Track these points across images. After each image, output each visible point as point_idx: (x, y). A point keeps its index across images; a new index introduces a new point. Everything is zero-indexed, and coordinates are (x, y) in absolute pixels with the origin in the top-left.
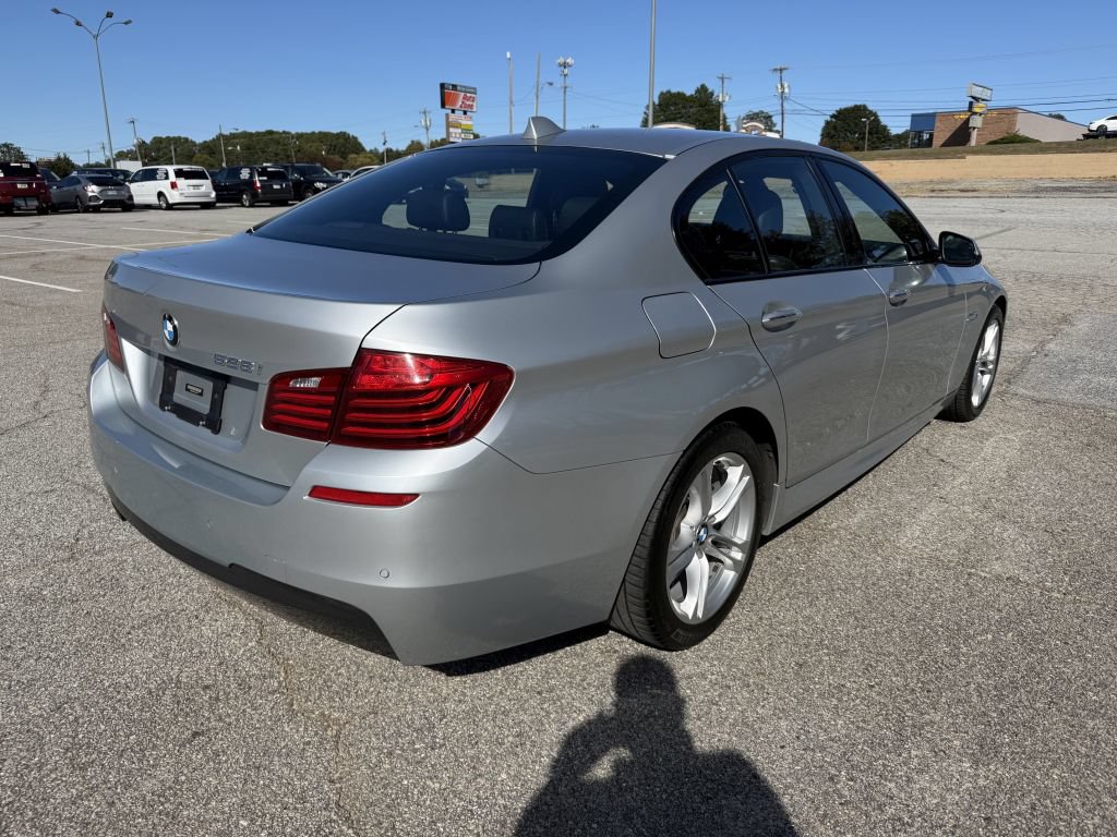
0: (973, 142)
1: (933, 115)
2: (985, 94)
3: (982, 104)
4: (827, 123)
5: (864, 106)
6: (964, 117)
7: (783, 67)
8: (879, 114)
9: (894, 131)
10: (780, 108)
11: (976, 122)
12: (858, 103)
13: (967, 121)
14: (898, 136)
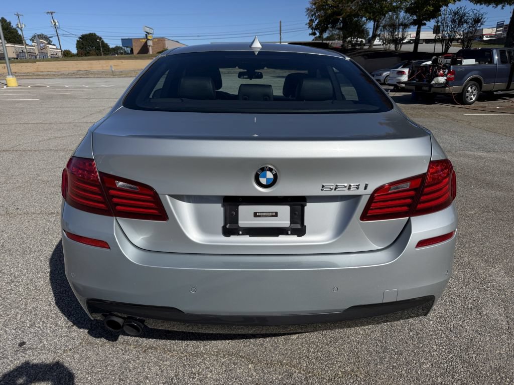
0: (151, 52)
1: (131, 39)
2: (151, 31)
3: (150, 35)
4: (78, 41)
5: (95, 34)
6: (144, 41)
7: (52, 11)
8: (102, 38)
9: (111, 46)
10: (56, 33)
11: (150, 43)
12: (92, 32)
13: (146, 43)
14: (113, 49)
